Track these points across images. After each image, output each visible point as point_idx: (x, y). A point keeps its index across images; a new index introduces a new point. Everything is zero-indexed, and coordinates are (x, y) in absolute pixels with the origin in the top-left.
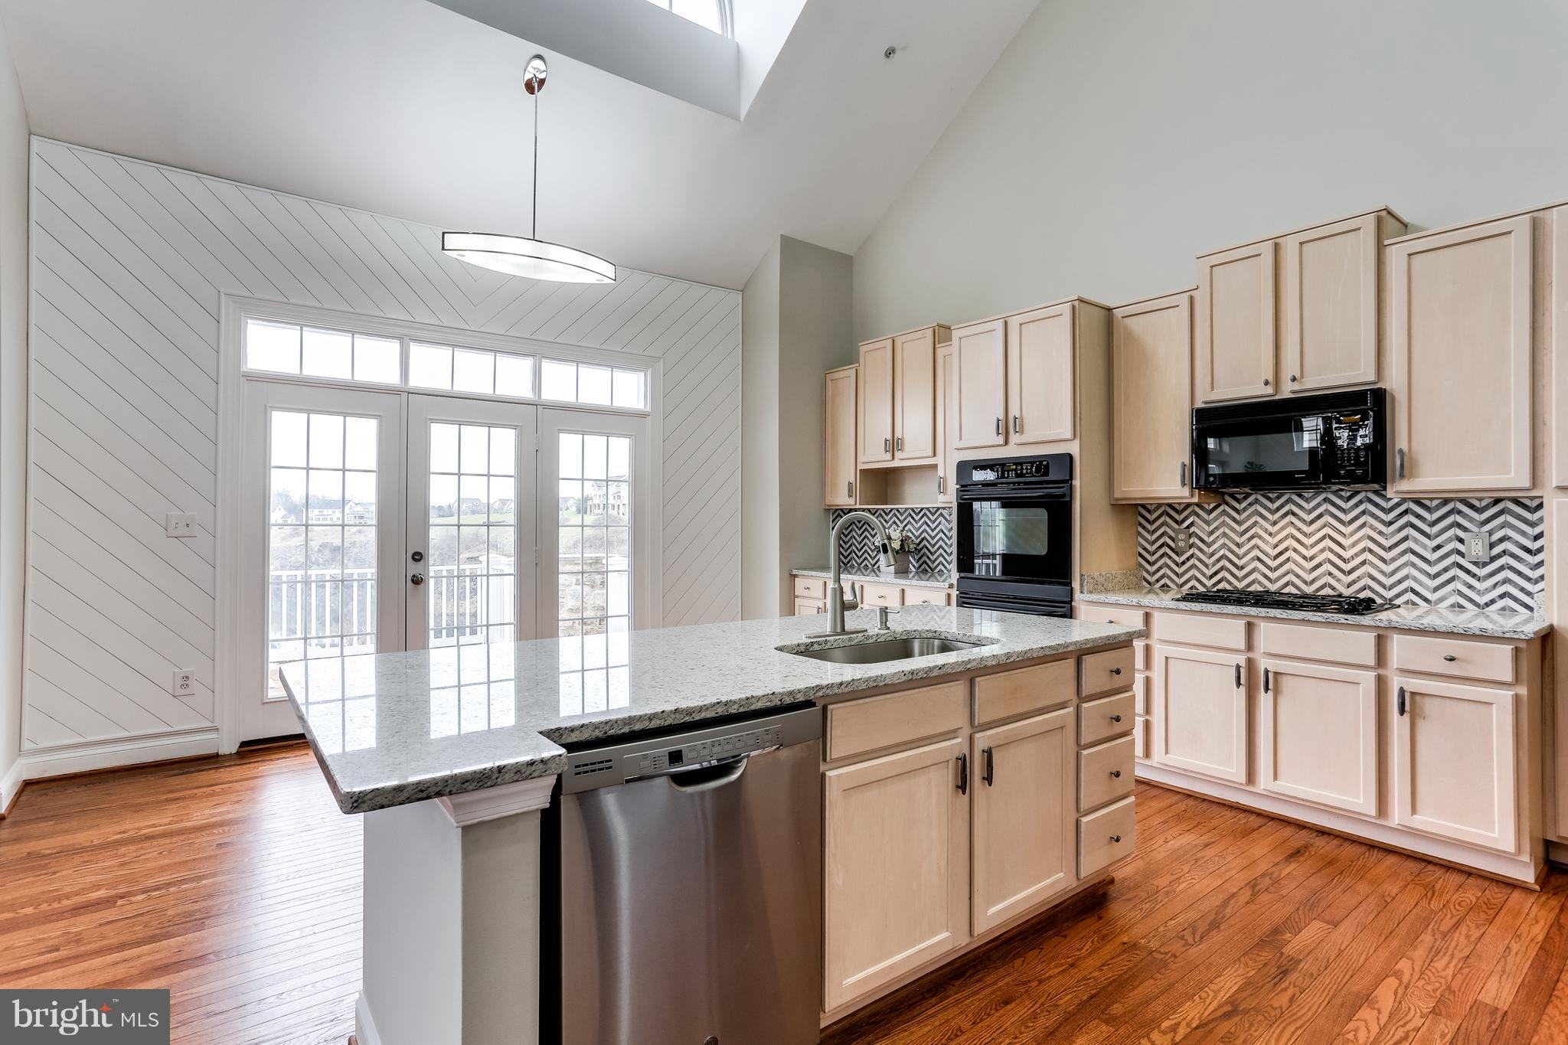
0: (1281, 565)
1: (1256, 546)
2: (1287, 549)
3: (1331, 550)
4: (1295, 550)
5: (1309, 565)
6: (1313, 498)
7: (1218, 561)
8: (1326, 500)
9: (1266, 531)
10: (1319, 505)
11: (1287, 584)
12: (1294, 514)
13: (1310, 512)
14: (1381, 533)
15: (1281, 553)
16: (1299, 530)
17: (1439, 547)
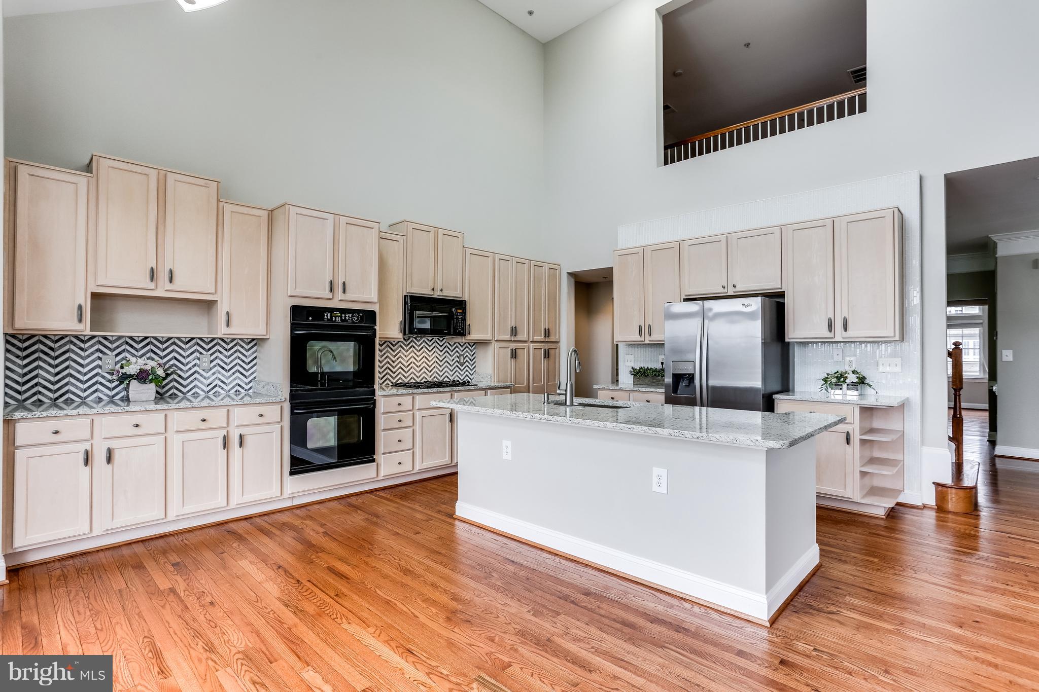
0: (409, 370)
1: (400, 362)
2: (411, 363)
3: (426, 363)
4: (414, 363)
5: (418, 369)
6: (420, 340)
7: (385, 370)
8: (424, 341)
9: (404, 354)
10: (422, 343)
11: (411, 379)
12: (414, 347)
13: (419, 346)
14: (439, 355)
15: (409, 365)
16: (415, 354)
17: (453, 360)
